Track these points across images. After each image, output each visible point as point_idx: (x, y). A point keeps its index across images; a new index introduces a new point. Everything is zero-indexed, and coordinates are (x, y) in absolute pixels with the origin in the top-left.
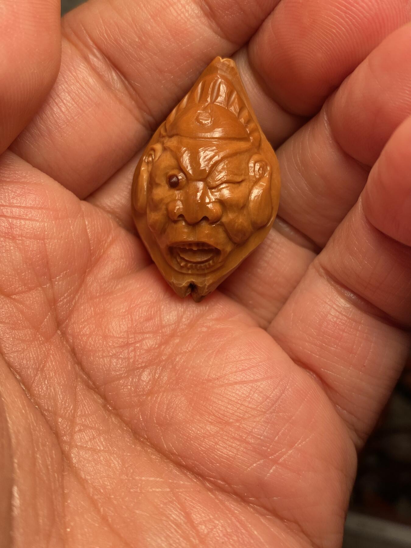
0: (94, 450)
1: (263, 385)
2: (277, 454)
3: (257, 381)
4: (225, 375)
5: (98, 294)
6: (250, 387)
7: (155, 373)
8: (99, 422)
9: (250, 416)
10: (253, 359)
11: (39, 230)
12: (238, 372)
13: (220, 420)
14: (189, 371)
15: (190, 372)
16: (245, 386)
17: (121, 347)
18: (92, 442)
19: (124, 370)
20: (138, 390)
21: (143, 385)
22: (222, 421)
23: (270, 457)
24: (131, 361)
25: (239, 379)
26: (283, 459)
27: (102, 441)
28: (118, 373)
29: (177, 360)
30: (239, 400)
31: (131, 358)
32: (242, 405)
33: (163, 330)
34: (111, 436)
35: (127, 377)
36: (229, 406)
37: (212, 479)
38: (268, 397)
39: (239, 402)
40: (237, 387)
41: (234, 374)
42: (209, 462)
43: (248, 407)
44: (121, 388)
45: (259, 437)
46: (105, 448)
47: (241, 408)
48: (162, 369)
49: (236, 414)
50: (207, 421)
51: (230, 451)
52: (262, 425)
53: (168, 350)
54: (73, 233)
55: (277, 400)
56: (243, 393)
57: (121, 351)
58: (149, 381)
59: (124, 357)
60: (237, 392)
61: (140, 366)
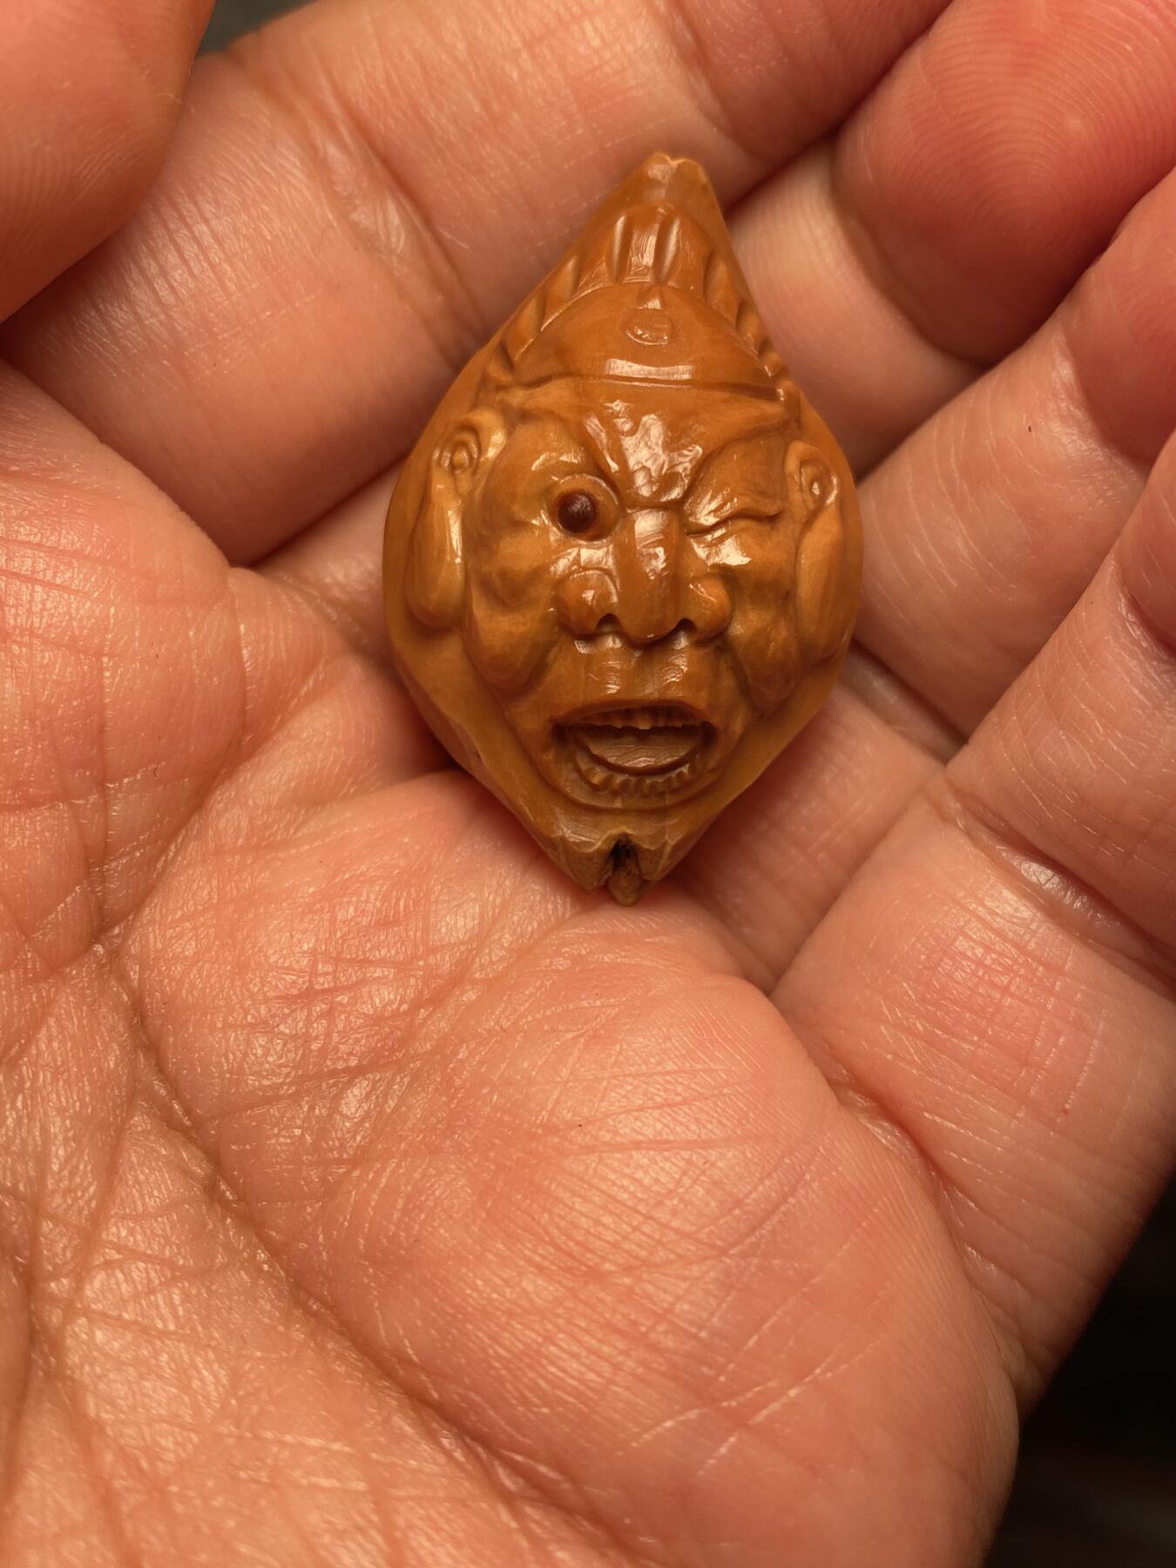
0: (144, 1331)
1: (725, 1160)
2: (749, 1395)
3: (707, 1144)
4: (607, 1116)
5: (241, 841)
6: (682, 1164)
7: (386, 1094)
8: (177, 1242)
9: (672, 1256)
10: (704, 1071)
11: (88, 626)
12: (650, 1111)
13: (570, 1262)
14: (491, 1093)
15: (495, 1098)
16: (667, 1159)
17: (287, 999)
18: (140, 1304)
19: (288, 1075)
20: (325, 1146)
21: (342, 1130)
22: (576, 1264)
23: (725, 1404)
24: (315, 1046)
25: (649, 1132)
26: (765, 1412)
27: (177, 1302)
28: (266, 1082)
29: (460, 1057)
30: (641, 1200)
31: (317, 1037)
32: (648, 1217)
33: (431, 960)
34: (209, 1290)
35: (296, 1098)
36: (607, 1220)
37: (519, 1458)
38: (739, 1203)
39: (641, 1207)
40: (640, 1157)
41: (636, 1114)
42: (516, 1399)
43: (666, 1226)
44: (270, 1132)
45: (693, 1330)
46: (182, 1328)
47: (646, 1229)
48: (410, 1085)
49: (626, 1246)
50: (530, 1261)
51: (591, 1369)
52: (708, 1293)
53: (440, 1024)
54: (196, 651)
55: (769, 1215)
56: (657, 1181)
57: (286, 1011)
58: (363, 1120)
59: (294, 1032)
60: (639, 1175)
61: (340, 1065)
